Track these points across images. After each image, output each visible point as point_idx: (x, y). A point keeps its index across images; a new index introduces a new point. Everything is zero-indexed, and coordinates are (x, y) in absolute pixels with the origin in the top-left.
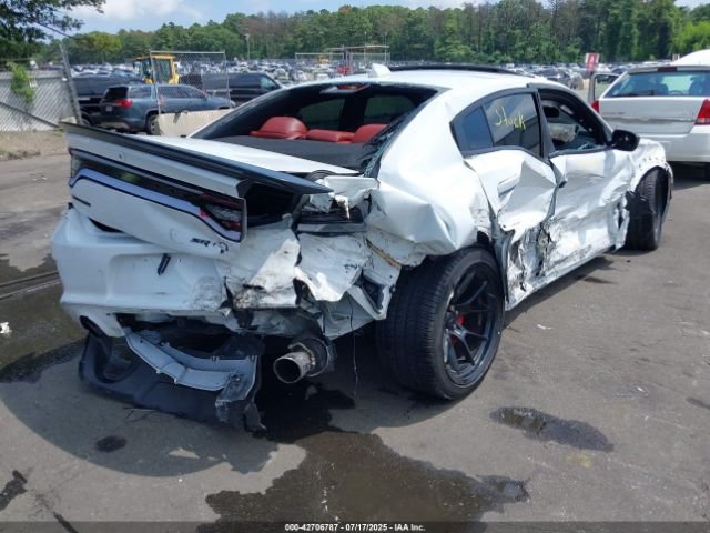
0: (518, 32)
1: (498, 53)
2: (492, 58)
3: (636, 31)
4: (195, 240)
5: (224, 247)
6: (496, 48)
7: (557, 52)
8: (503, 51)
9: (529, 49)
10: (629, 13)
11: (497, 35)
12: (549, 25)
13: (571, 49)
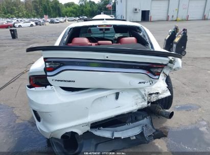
0: (14, 8)
1: (9, 14)
2: (7, 16)
3: (51, 9)
4: (140, 83)
5: (151, 82)
6: (8, 13)
7: (29, 14)
8: (11, 14)
9: (20, 13)
10: (48, 4)
11: (7, 8)
12: (24, 6)
13: (33, 14)
